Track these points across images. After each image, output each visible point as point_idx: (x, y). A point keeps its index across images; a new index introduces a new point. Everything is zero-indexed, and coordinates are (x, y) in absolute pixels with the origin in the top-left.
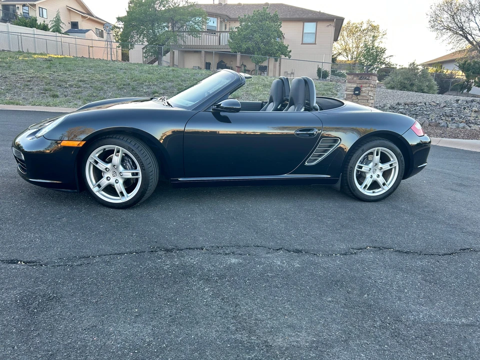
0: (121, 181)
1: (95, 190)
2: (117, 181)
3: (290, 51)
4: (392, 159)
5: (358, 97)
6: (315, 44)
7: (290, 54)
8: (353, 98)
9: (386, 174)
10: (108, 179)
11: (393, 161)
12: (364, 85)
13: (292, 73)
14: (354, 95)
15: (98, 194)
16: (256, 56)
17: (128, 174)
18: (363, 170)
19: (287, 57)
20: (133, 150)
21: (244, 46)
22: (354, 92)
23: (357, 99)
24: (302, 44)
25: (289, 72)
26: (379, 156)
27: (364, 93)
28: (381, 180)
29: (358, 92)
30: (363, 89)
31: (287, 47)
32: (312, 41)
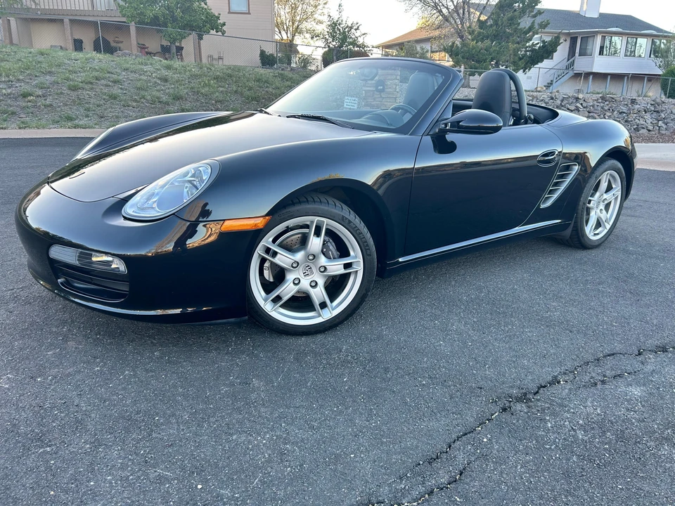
0: (321, 282)
1: (268, 308)
2: (313, 284)
3: (224, 24)
4: (614, 186)
5: (382, 94)
6: (249, 13)
7: (224, 28)
8: (376, 96)
9: (607, 207)
10: (297, 282)
11: (615, 188)
12: (389, 77)
13: (220, 58)
14: (376, 93)
15: (275, 315)
16: (170, 29)
17: (336, 268)
18: (591, 205)
19: (220, 33)
20: (350, 222)
21: (150, 14)
22: (377, 87)
23: (381, 97)
24: (229, 13)
25: (216, 56)
26: (607, 183)
27: (390, 88)
28: (603, 216)
29: (382, 87)
30: (389, 83)
31: (218, 18)
32: (245, 9)
